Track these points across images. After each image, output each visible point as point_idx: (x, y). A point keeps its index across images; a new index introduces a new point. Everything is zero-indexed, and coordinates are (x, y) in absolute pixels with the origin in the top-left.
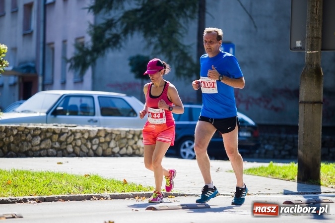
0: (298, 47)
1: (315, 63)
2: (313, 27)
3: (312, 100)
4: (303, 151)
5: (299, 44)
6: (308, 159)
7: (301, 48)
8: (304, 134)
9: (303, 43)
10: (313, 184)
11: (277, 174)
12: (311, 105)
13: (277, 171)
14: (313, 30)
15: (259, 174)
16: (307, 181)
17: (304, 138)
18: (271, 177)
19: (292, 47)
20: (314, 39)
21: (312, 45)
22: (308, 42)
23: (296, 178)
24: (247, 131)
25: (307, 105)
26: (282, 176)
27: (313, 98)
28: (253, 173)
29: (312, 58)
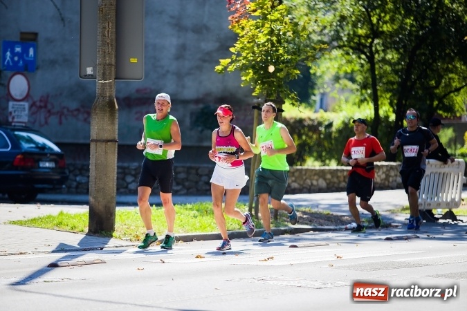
0: (89, 75)
1: (108, 95)
2: (105, 52)
3: (104, 138)
4: (94, 198)
5: (89, 71)
6: (100, 207)
7: (92, 75)
8: (96, 178)
9: (94, 70)
10: (104, 236)
11: (64, 225)
12: (104, 143)
13: (65, 222)
14: (105, 56)
15: (44, 225)
16: (98, 233)
17: (95, 182)
18: (57, 229)
19: (82, 75)
20: (107, 67)
21: (104, 74)
22: (100, 69)
23: (86, 230)
24: (50, 161)
25: (98, 144)
26: (70, 228)
27: (107, 136)
28: (37, 225)
29: (104, 89)
